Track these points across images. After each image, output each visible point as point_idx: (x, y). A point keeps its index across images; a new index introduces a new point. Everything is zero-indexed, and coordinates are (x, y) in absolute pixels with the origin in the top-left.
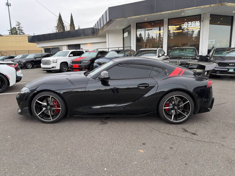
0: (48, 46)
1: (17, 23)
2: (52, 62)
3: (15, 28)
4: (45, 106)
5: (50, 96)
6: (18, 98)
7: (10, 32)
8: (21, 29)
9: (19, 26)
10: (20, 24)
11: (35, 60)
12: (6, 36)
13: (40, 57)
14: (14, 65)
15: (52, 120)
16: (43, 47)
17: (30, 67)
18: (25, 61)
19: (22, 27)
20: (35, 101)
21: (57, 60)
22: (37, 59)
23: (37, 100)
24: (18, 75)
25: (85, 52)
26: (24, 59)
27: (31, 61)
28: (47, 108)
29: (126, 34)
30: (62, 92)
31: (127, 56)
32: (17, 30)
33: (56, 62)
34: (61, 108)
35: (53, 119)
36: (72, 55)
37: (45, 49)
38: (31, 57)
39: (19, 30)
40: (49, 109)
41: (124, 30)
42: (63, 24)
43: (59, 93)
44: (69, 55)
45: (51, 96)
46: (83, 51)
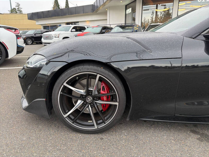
0: (47, 23)
1: (16, 4)
2: (54, 37)
3: (15, 9)
4: (82, 97)
5: (96, 76)
6: (22, 77)
7: (11, 12)
8: (21, 10)
9: (18, 7)
10: (19, 5)
11: (35, 36)
12: (7, 14)
13: (40, 34)
14: (14, 30)
15: (96, 127)
16: (42, 25)
17: (30, 43)
18: (25, 37)
19: (21, 8)
20: (62, 84)
21: (59, 34)
22: (37, 35)
23: (65, 84)
24: (20, 44)
25: (86, 28)
26: (24, 35)
27: (31, 37)
28: (85, 101)
29: (129, 11)
30: (123, 67)
31: (137, 31)
32: (17, 11)
33: (58, 37)
34: (117, 104)
35: (97, 124)
36: (74, 30)
37: (44, 26)
38: (31, 33)
39: (18, 10)
40: (90, 104)
41: (127, 6)
42: (59, 6)
43: (118, 68)
44: (72, 30)
45: (98, 76)
46: (84, 27)
